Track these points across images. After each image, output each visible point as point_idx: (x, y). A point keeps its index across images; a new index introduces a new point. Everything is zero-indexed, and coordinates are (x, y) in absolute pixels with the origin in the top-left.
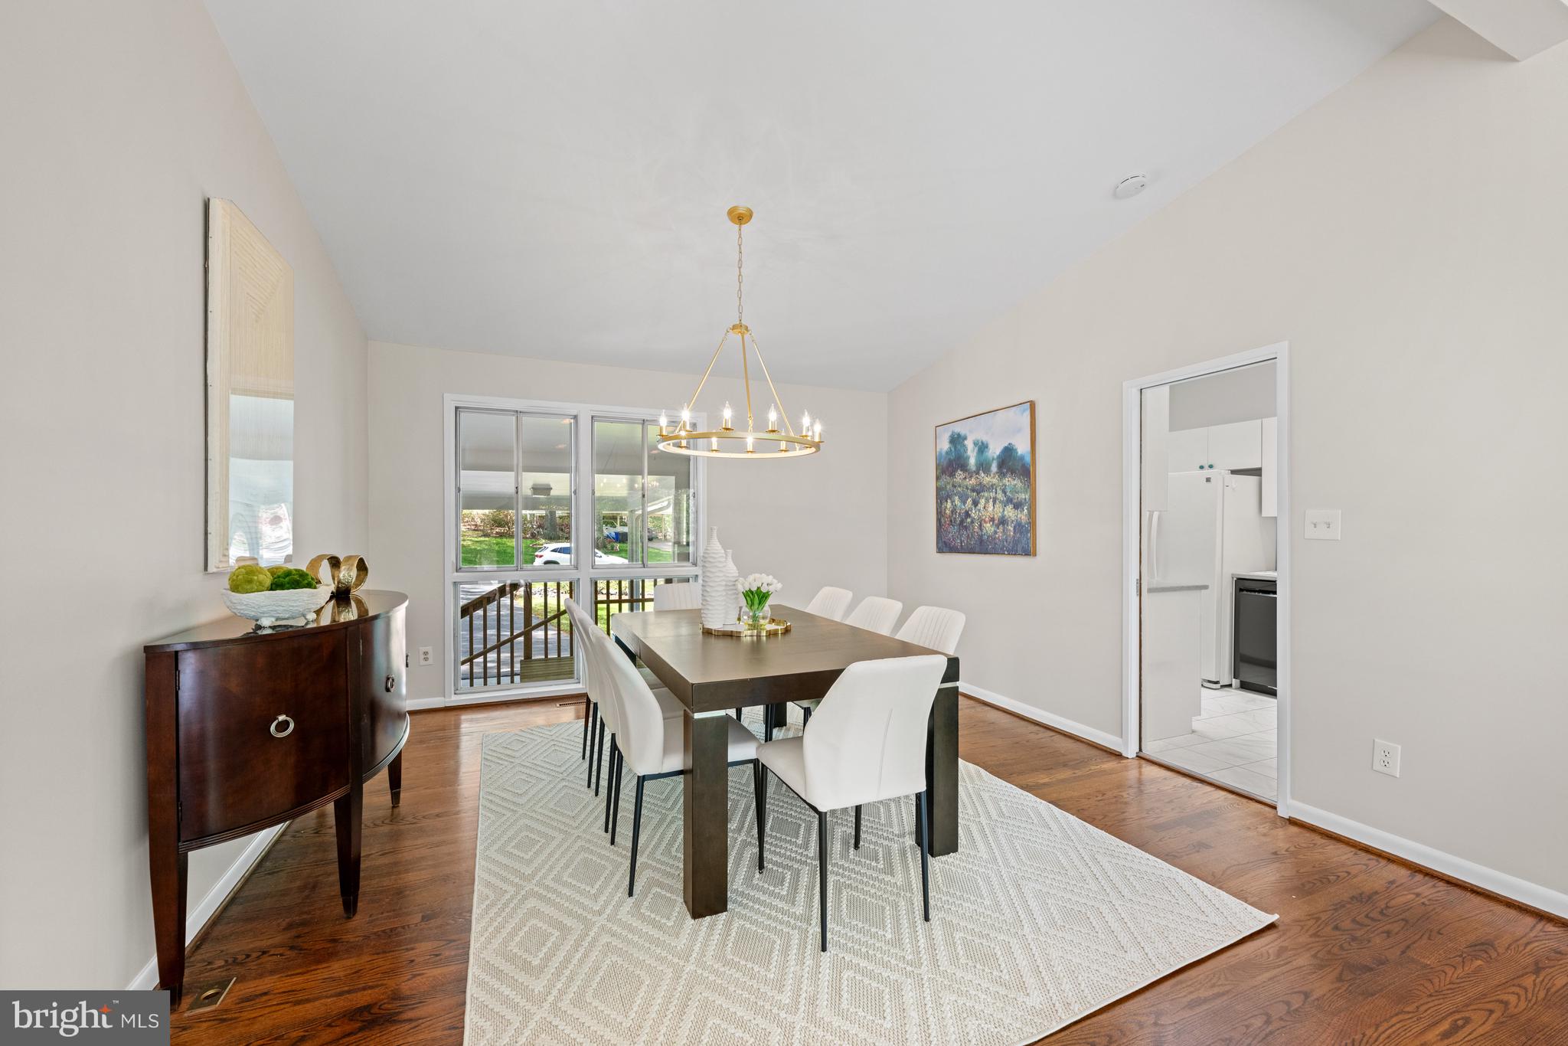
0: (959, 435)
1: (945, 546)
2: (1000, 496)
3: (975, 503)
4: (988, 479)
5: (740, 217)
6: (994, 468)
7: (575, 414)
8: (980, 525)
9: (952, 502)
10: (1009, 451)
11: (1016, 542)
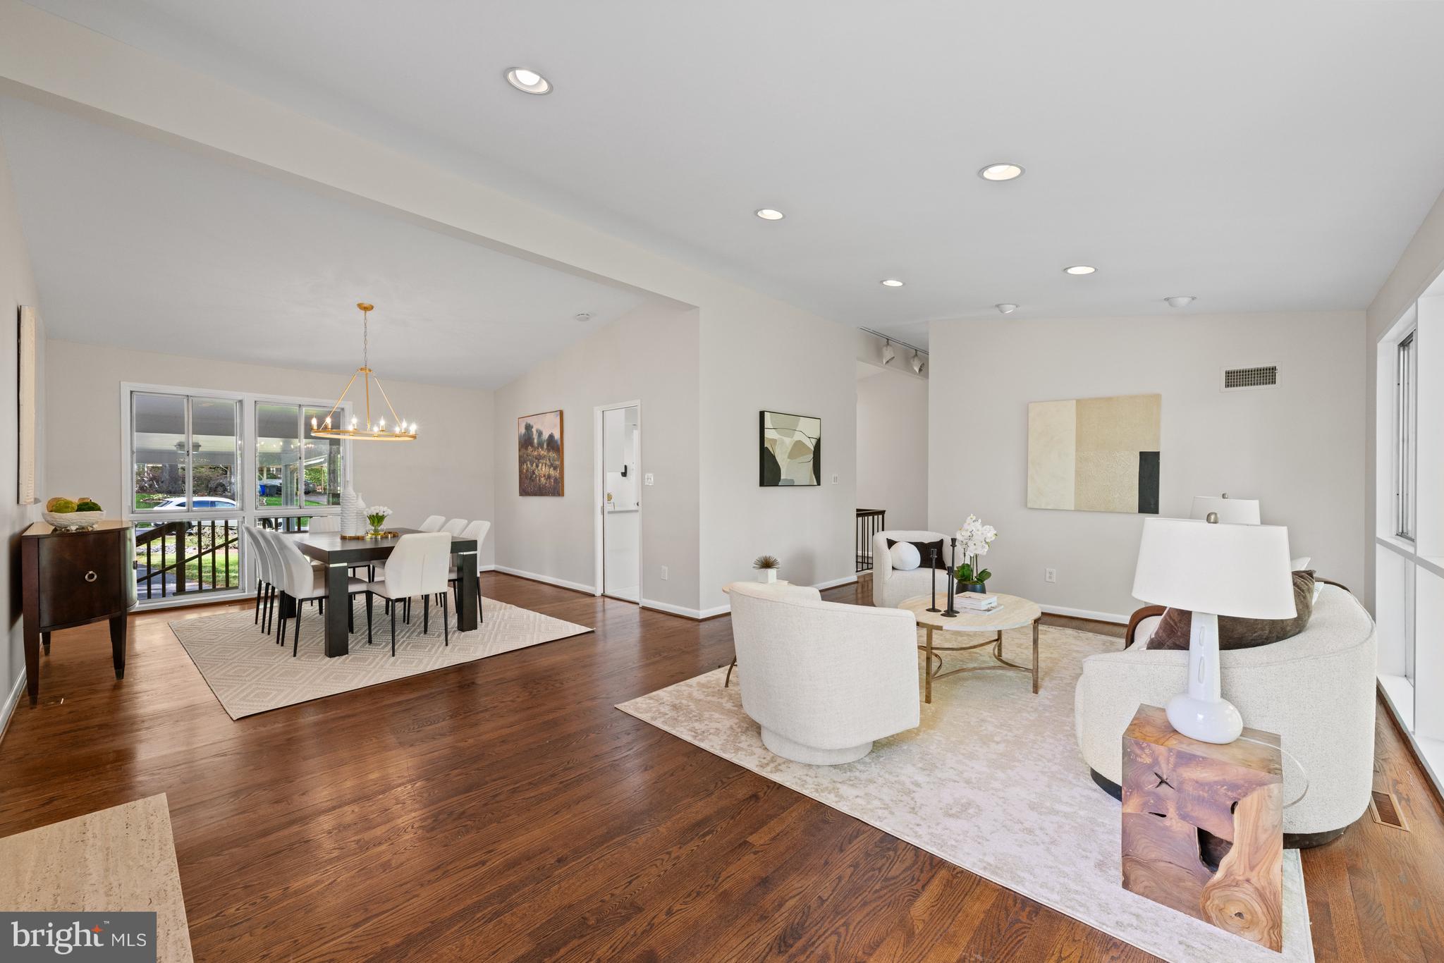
0: (529, 425)
1: (524, 492)
2: (548, 462)
3: (537, 466)
4: (542, 452)
5: (366, 308)
6: (545, 446)
7: (240, 398)
8: (539, 479)
9: (527, 465)
10: (551, 436)
11: (555, 489)
